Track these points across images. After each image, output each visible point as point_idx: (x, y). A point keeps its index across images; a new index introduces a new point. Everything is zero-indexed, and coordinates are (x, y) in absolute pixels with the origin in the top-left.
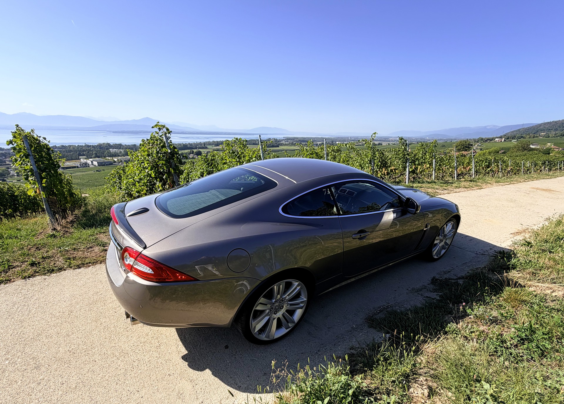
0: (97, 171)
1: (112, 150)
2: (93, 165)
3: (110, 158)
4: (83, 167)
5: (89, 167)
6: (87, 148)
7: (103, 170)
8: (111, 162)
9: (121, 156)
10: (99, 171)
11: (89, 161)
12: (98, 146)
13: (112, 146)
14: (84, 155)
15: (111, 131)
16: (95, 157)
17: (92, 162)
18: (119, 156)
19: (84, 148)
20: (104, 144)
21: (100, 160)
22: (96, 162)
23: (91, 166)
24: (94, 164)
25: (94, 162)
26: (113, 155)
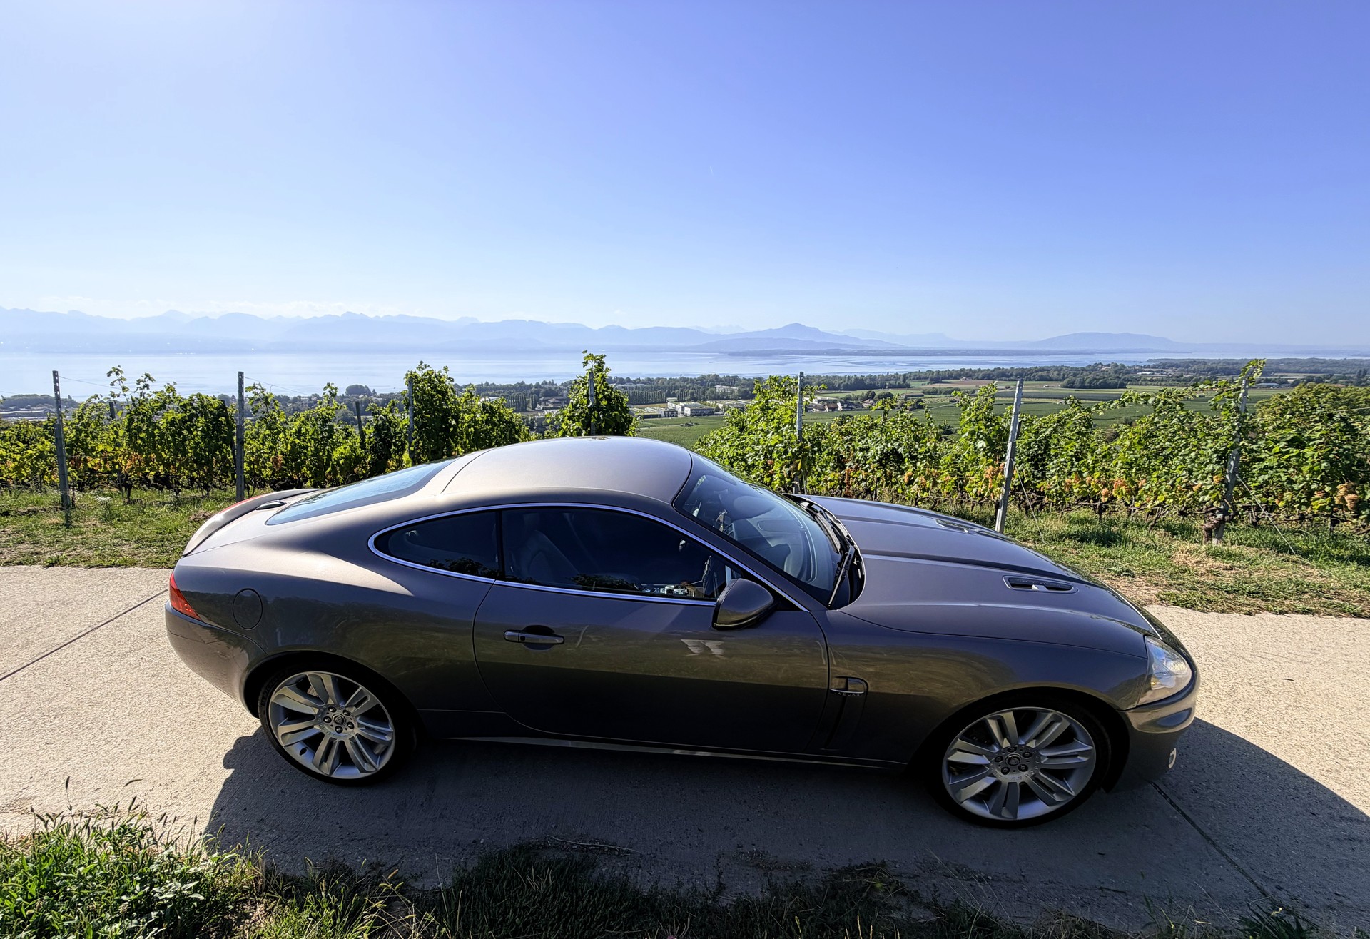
0: (687, 425)
1: (720, 389)
2: (683, 413)
3: (711, 403)
4: (668, 417)
5: (676, 416)
6: (682, 384)
7: (696, 424)
8: (712, 409)
9: (731, 400)
10: (689, 425)
11: (678, 407)
12: (699, 379)
13: (721, 380)
14: (674, 395)
15: (726, 353)
16: (689, 400)
17: (683, 408)
18: (727, 399)
19: (677, 384)
20: (709, 375)
21: (696, 405)
22: (689, 409)
23: (680, 416)
24: (685, 412)
25: (686, 408)
26: (719, 397)
